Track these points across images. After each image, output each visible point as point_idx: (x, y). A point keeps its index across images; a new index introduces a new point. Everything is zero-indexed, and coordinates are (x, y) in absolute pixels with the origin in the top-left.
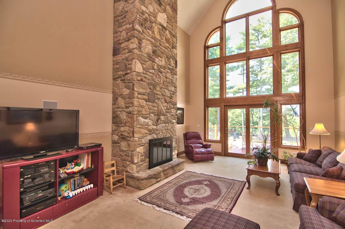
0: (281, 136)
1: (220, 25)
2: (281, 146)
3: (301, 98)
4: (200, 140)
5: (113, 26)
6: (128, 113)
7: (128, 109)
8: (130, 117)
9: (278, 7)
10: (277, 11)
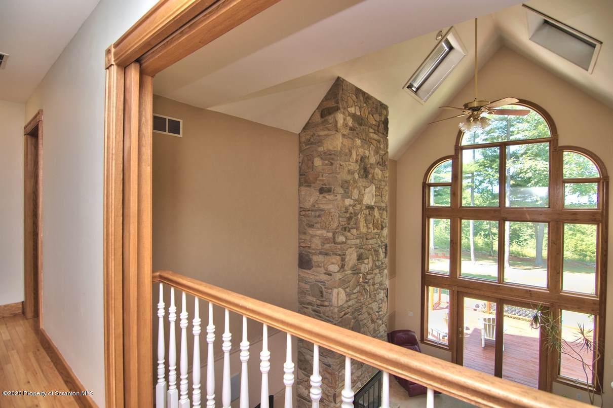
0: (558, 362)
1: (452, 153)
2: (558, 377)
3: (598, 307)
4: (416, 346)
5: (298, 222)
6: (326, 365)
7: (325, 359)
8: (329, 373)
9: (561, 143)
10: (560, 149)
